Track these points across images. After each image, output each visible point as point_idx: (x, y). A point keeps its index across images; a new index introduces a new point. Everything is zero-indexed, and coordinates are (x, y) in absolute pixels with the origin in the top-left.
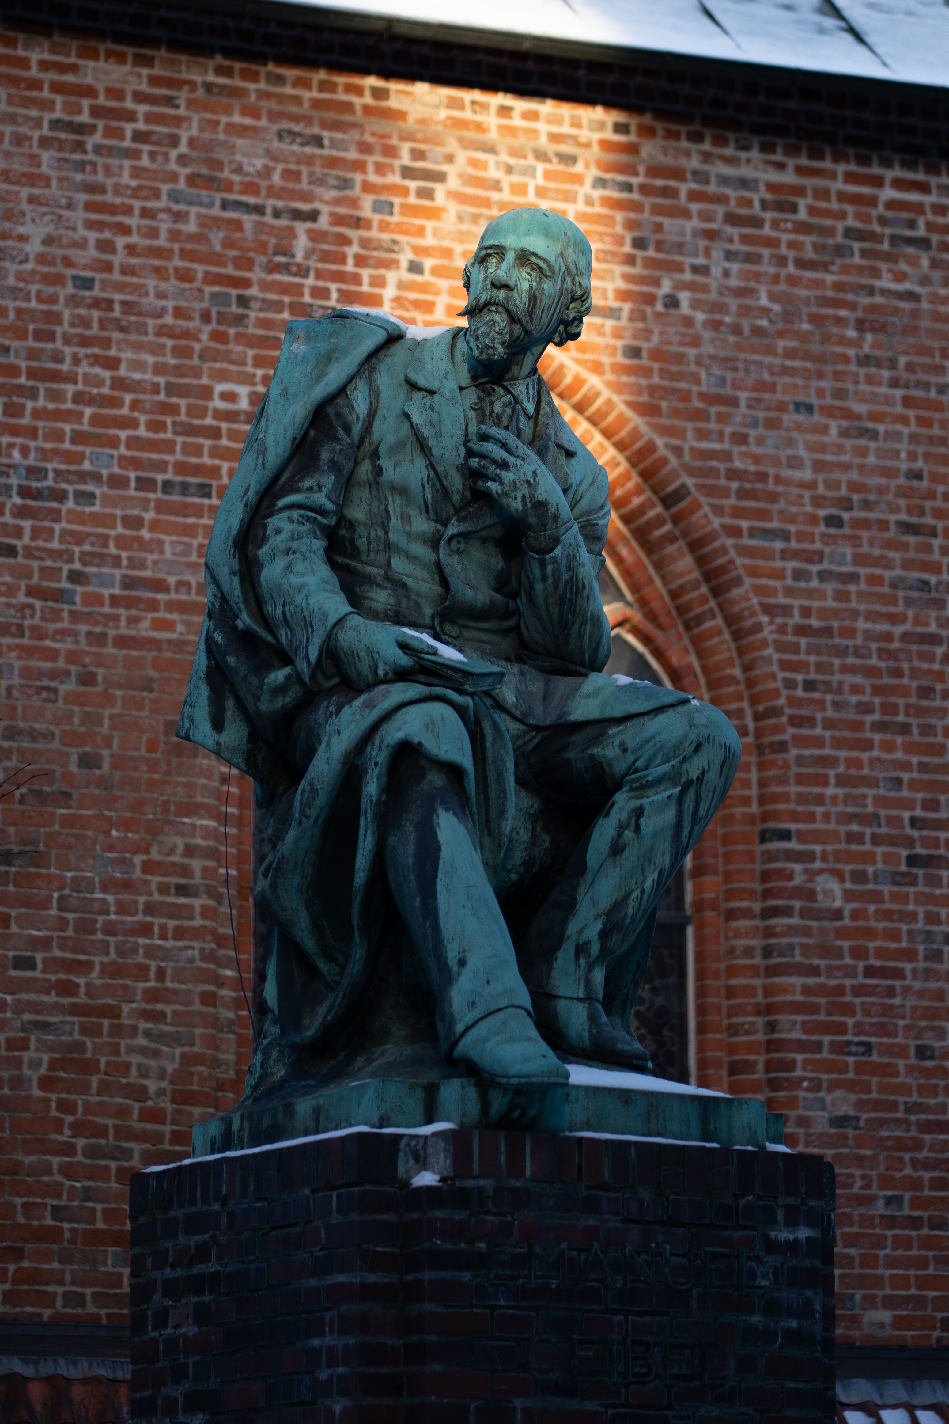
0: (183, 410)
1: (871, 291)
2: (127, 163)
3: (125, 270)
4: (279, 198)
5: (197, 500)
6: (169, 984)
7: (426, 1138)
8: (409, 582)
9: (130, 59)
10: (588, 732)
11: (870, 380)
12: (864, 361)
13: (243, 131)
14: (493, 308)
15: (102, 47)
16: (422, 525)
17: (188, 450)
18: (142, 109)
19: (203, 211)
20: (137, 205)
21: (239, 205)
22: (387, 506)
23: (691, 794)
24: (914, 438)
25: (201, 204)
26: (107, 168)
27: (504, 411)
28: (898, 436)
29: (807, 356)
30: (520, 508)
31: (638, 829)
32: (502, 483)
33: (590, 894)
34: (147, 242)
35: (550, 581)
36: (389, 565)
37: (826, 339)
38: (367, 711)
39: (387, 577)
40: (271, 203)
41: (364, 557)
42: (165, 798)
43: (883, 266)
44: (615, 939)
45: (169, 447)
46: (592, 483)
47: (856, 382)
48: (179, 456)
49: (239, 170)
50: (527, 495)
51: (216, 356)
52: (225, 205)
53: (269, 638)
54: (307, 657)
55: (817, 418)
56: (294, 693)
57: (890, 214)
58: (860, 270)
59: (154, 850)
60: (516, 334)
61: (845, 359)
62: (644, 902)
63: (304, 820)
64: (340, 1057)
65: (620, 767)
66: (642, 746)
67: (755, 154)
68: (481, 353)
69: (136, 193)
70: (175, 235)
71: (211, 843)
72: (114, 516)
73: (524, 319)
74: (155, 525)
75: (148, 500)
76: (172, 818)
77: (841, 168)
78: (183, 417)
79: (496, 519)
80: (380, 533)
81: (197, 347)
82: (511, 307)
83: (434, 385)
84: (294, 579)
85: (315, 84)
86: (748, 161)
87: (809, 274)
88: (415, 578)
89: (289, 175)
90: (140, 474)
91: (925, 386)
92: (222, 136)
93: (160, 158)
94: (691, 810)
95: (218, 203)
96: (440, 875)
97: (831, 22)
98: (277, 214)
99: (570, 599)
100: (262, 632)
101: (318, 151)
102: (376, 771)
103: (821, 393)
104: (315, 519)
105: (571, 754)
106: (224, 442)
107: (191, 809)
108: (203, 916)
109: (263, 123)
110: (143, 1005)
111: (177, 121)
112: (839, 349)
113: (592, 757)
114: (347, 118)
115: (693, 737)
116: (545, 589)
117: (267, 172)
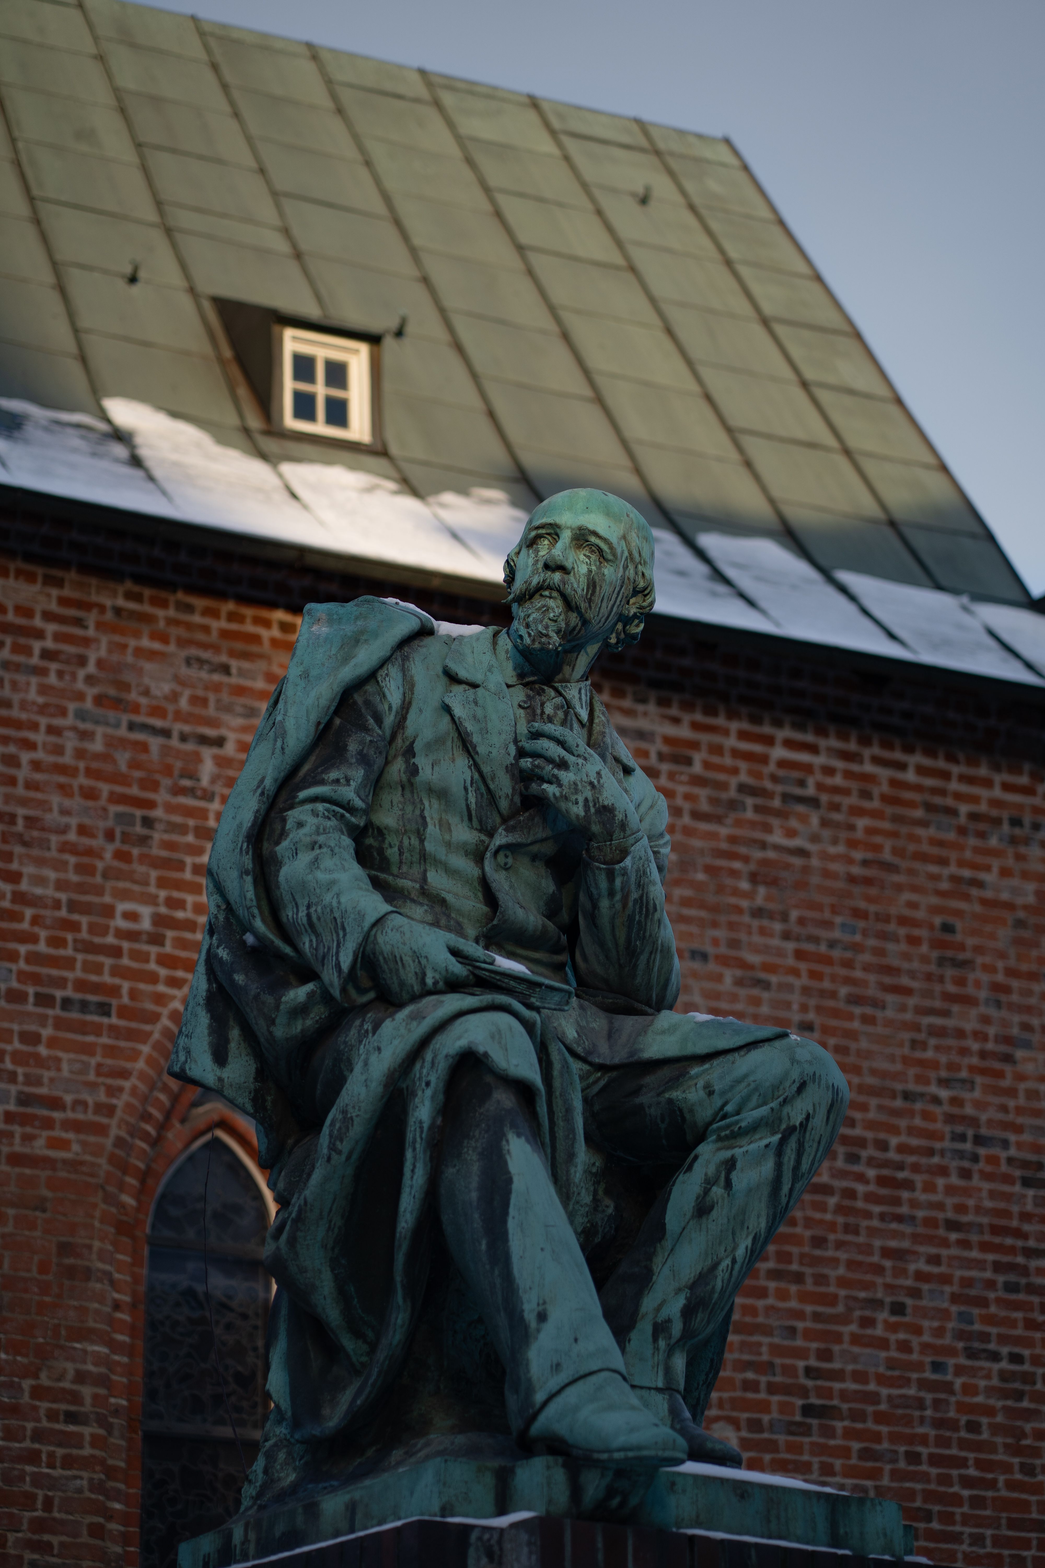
0: (84, 927)
1: (763, 846)
2: (34, 680)
3: (30, 785)
4: (186, 721)
5: (96, 1018)
6: (56, 1515)
7: (502, 1531)
8: (449, 898)
9: (40, 579)
10: (666, 1072)
11: (763, 931)
12: (758, 913)
13: (152, 655)
14: (547, 593)
15: (12, 566)
16: (464, 834)
17: (88, 967)
18: (51, 628)
19: (110, 731)
20: (43, 721)
21: (145, 727)
22: (422, 811)
23: (792, 1143)
24: (806, 991)
25: (107, 724)
26: (14, 685)
27: (556, 713)
28: (790, 988)
29: (702, 905)
30: (582, 814)
31: (728, 1185)
32: (560, 785)
33: (669, 1263)
34: (52, 759)
35: (618, 897)
36: (424, 879)
37: (720, 889)
38: (415, 1023)
39: (424, 892)
40: (178, 727)
41: (395, 870)
42: (56, 1321)
43: (775, 822)
44: (700, 1317)
45: (69, 964)
46: (652, 807)
47: (750, 933)
48: (79, 973)
49: (146, 693)
50: (590, 798)
51: (120, 875)
52: (132, 727)
53: (288, 950)
54: (338, 965)
55: (712, 966)
56: (319, 1013)
57: (781, 773)
58: (753, 824)
59: (43, 1375)
60: (572, 624)
61: (739, 910)
62: (735, 1273)
63: (335, 1157)
64: (370, 1453)
65: (704, 1114)
66: (732, 1087)
67: (652, 708)
68: (533, 641)
69: (43, 709)
70: (80, 754)
71: (103, 1370)
72: (11, 1031)
73: (583, 605)
74: (52, 1043)
75: (46, 1017)
76: (62, 1342)
77: (734, 726)
78: (84, 935)
79: (548, 833)
80: (415, 842)
81: (100, 865)
82: (568, 590)
83: (478, 678)
84: (321, 876)
85: (223, 614)
86: (645, 714)
87: (704, 826)
88: (456, 895)
89: (195, 700)
90: (40, 989)
91: (816, 940)
92: (130, 659)
93: (67, 677)
94: (792, 1163)
95: (124, 724)
96: (512, 1211)
97: (721, 588)
98: (183, 738)
99: (639, 922)
100: (278, 942)
101: (224, 679)
102: (429, 1092)
103: (715, 942)
104: (342, 816)
105: (645, 1099)
106: (126, 961)
107: (84, 1334)
108: (93, 1445)
109: (172, 648)
110: (29, 1535)
111: (86, 642)
112: (733, 900)
113: (670, 1101)
114: (254, 648)
115: (795, 1075)
116: (612, 906)
117: (174, 697)
